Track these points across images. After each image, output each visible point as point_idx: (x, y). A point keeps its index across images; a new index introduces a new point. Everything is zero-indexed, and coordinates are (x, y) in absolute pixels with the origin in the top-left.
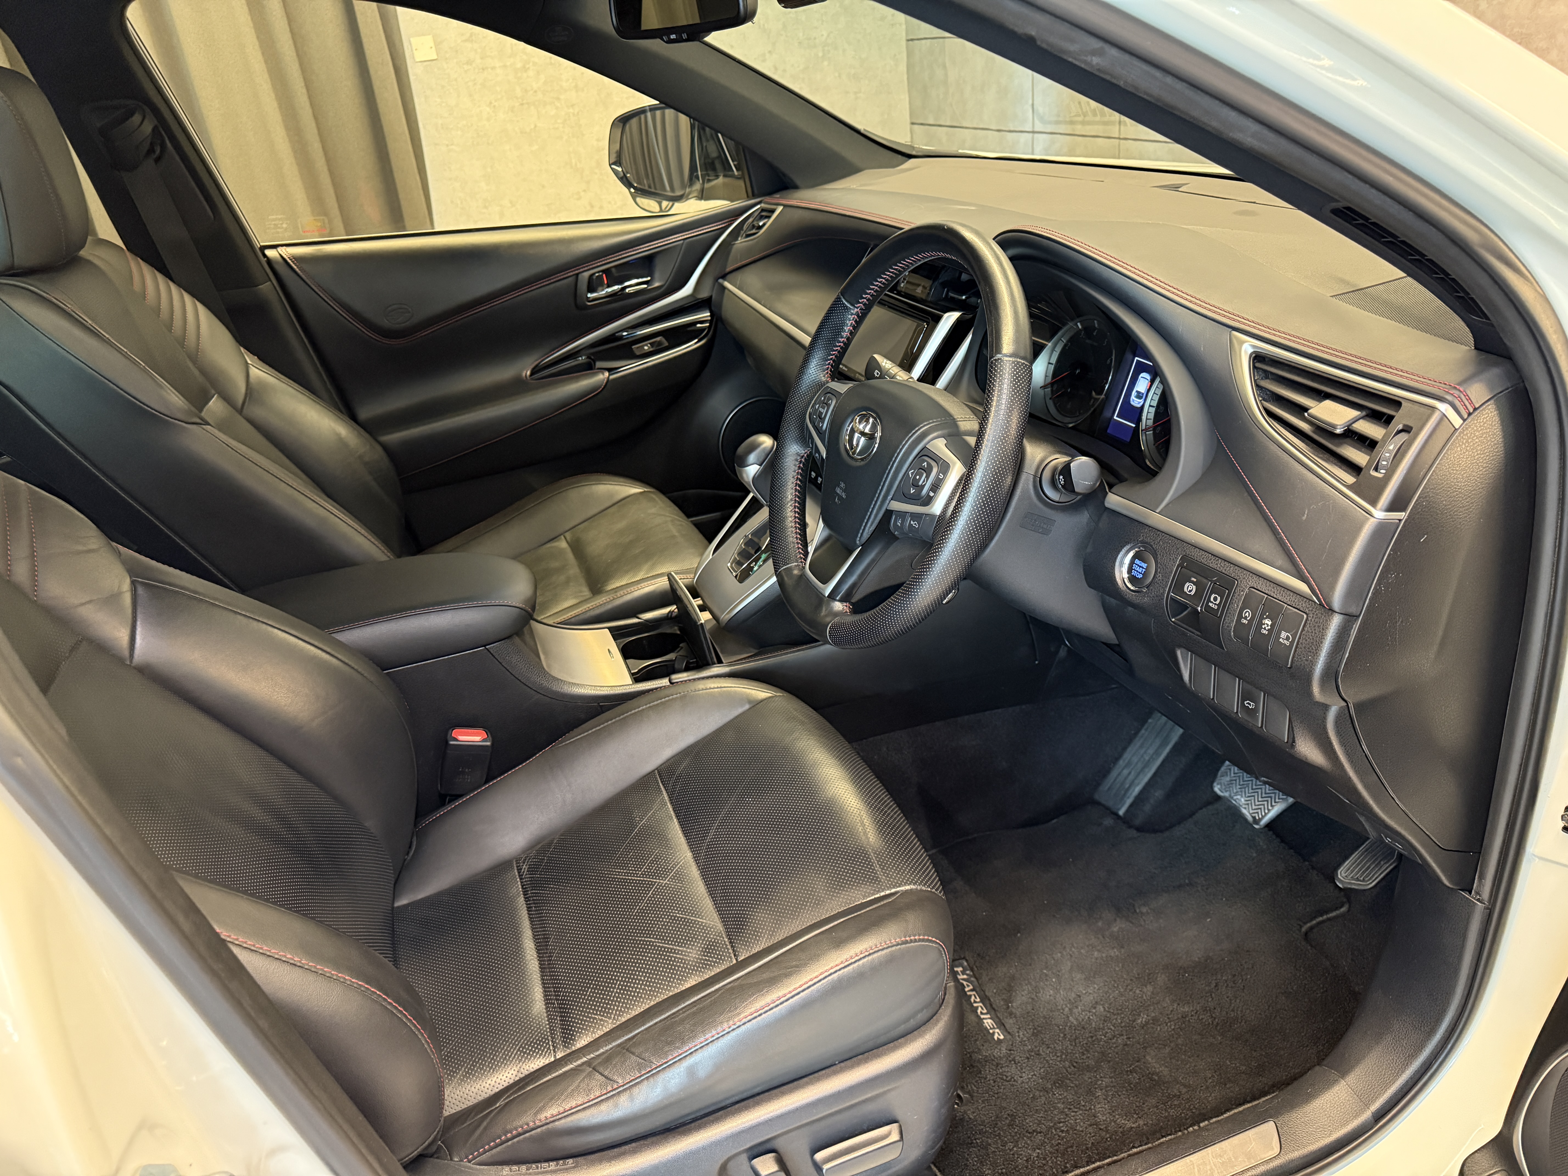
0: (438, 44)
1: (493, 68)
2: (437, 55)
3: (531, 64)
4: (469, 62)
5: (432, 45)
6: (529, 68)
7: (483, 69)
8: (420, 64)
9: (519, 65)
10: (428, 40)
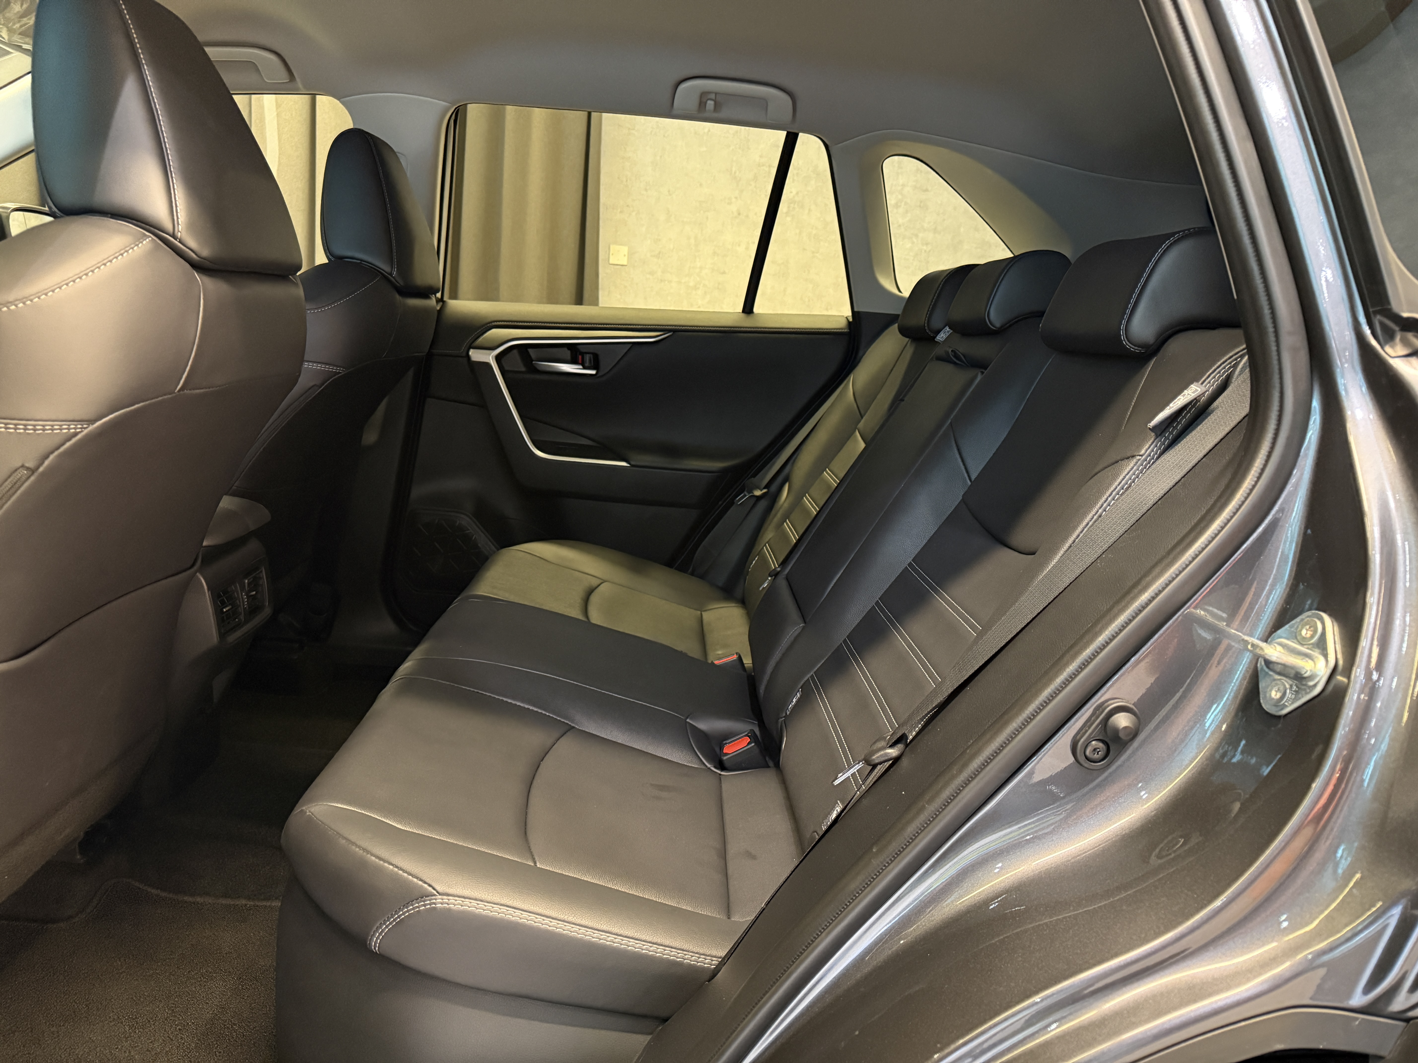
0: (631, 254)
1: (670, 282)
2: (628, 263)
3: (702, 285)
4: (652, 273)
5: (626, 254)
6: (699, 288)
7: (661, 281)
8: (611, 266)
9: (692, 284)
10: (625, 250)
